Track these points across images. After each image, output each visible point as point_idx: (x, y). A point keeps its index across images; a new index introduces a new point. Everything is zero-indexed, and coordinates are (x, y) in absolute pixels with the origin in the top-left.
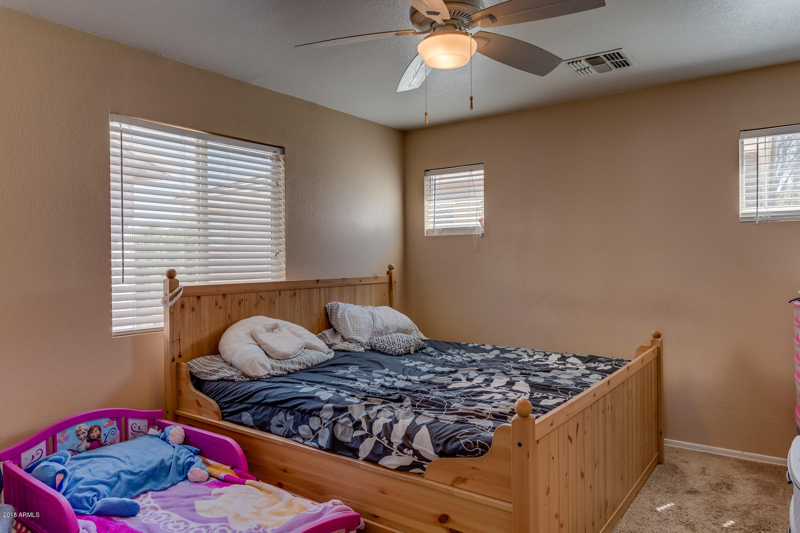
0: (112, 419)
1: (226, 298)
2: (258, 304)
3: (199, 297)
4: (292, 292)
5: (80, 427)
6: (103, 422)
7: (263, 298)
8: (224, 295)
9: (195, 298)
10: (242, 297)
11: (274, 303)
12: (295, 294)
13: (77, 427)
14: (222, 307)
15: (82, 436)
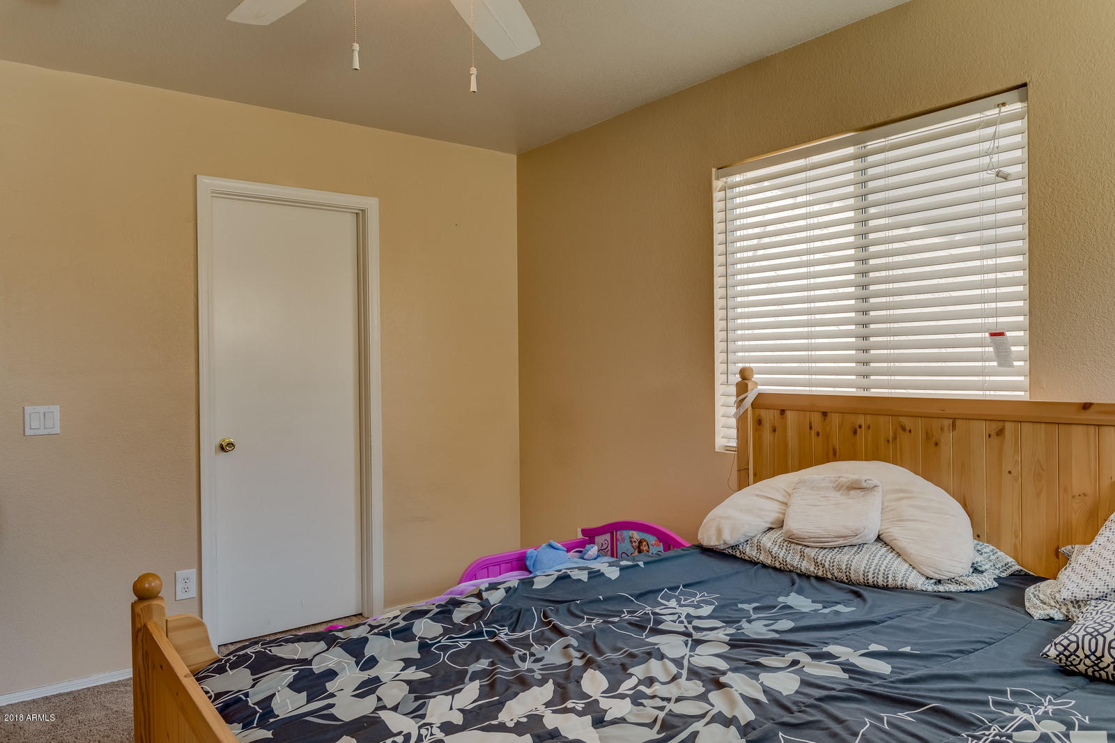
0: (660, 540)
1: (828, 418)
2: (895, 438)
3: (783, 412)
4: (995, 426)
5: (632, 534)
6: (652, 539)
7: (908, 429)
8: (825, 414)
9: (777, 413)
10: (861, 420)
11: (936, 444)
12: (1000, 432)
13: (631, 532)
14: (820, 434)
15: (634, 544)
